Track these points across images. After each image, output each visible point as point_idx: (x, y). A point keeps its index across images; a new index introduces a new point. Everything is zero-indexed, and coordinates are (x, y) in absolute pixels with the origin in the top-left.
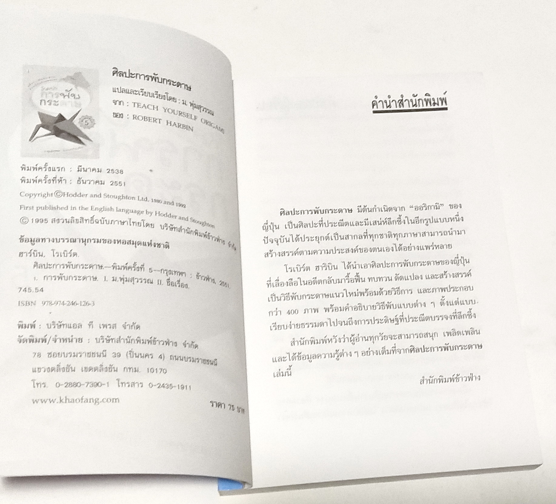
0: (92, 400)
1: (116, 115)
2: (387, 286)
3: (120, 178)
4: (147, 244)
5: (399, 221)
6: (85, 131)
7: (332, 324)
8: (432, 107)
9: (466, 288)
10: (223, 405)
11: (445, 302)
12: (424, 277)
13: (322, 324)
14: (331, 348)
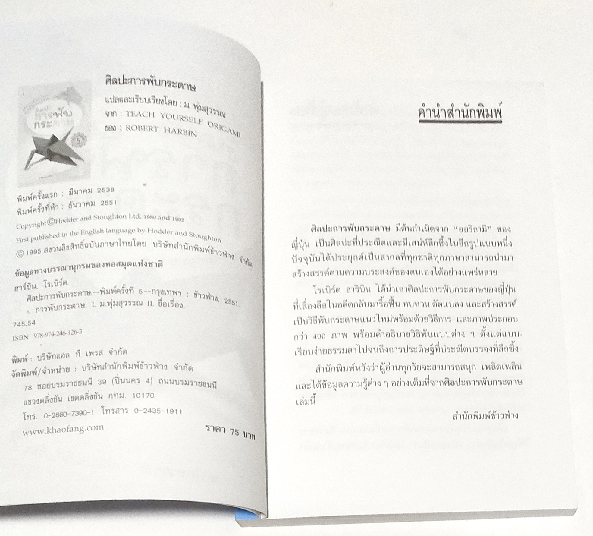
0: (77, 429)
1: (108, 128)
2: (424, 312)
3: (111, 196)
4: (138, 264)
5: (441, 243)
6: (77, 150)
7: (361, 350)
8: (486, 119)
9: (509, 320)
10: (222, 430)
11: (486, 332)
12: (465, 305)
13: (350, 351)
14: (358, 376)
